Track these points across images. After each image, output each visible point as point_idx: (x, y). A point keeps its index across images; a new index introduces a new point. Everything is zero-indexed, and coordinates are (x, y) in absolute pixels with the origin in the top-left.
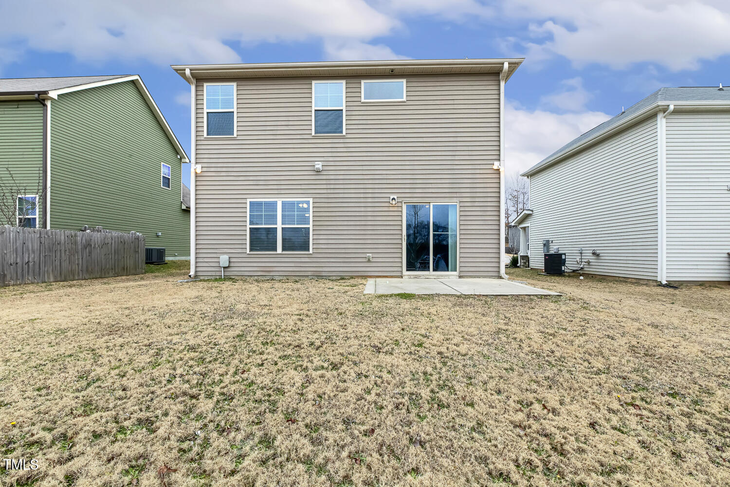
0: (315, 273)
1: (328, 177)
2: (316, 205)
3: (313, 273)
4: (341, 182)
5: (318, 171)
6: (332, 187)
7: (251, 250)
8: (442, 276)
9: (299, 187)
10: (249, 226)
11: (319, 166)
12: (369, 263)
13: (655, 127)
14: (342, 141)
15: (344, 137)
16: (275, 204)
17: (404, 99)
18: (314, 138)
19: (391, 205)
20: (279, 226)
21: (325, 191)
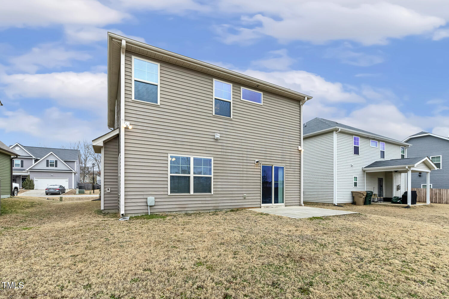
0: (215, 207)
1: (222, 144)
2: (216, 162)
3: (213, 207)
4: (230, 148)
5: (217, 140)
6: (225, 151)
7: (171, 192)
8: (278, 206)
9: (204, 149)
10: (169, 175)
11: (218, 136)
12: (245, 200)
13: (332, 137)
14: (230, 122)
15: (231, 120)
16: (188, 159)
17: (262, 104)
18: (214, 117)
19: (256, 165)
20: (192, 175)
21: (220, 153)
